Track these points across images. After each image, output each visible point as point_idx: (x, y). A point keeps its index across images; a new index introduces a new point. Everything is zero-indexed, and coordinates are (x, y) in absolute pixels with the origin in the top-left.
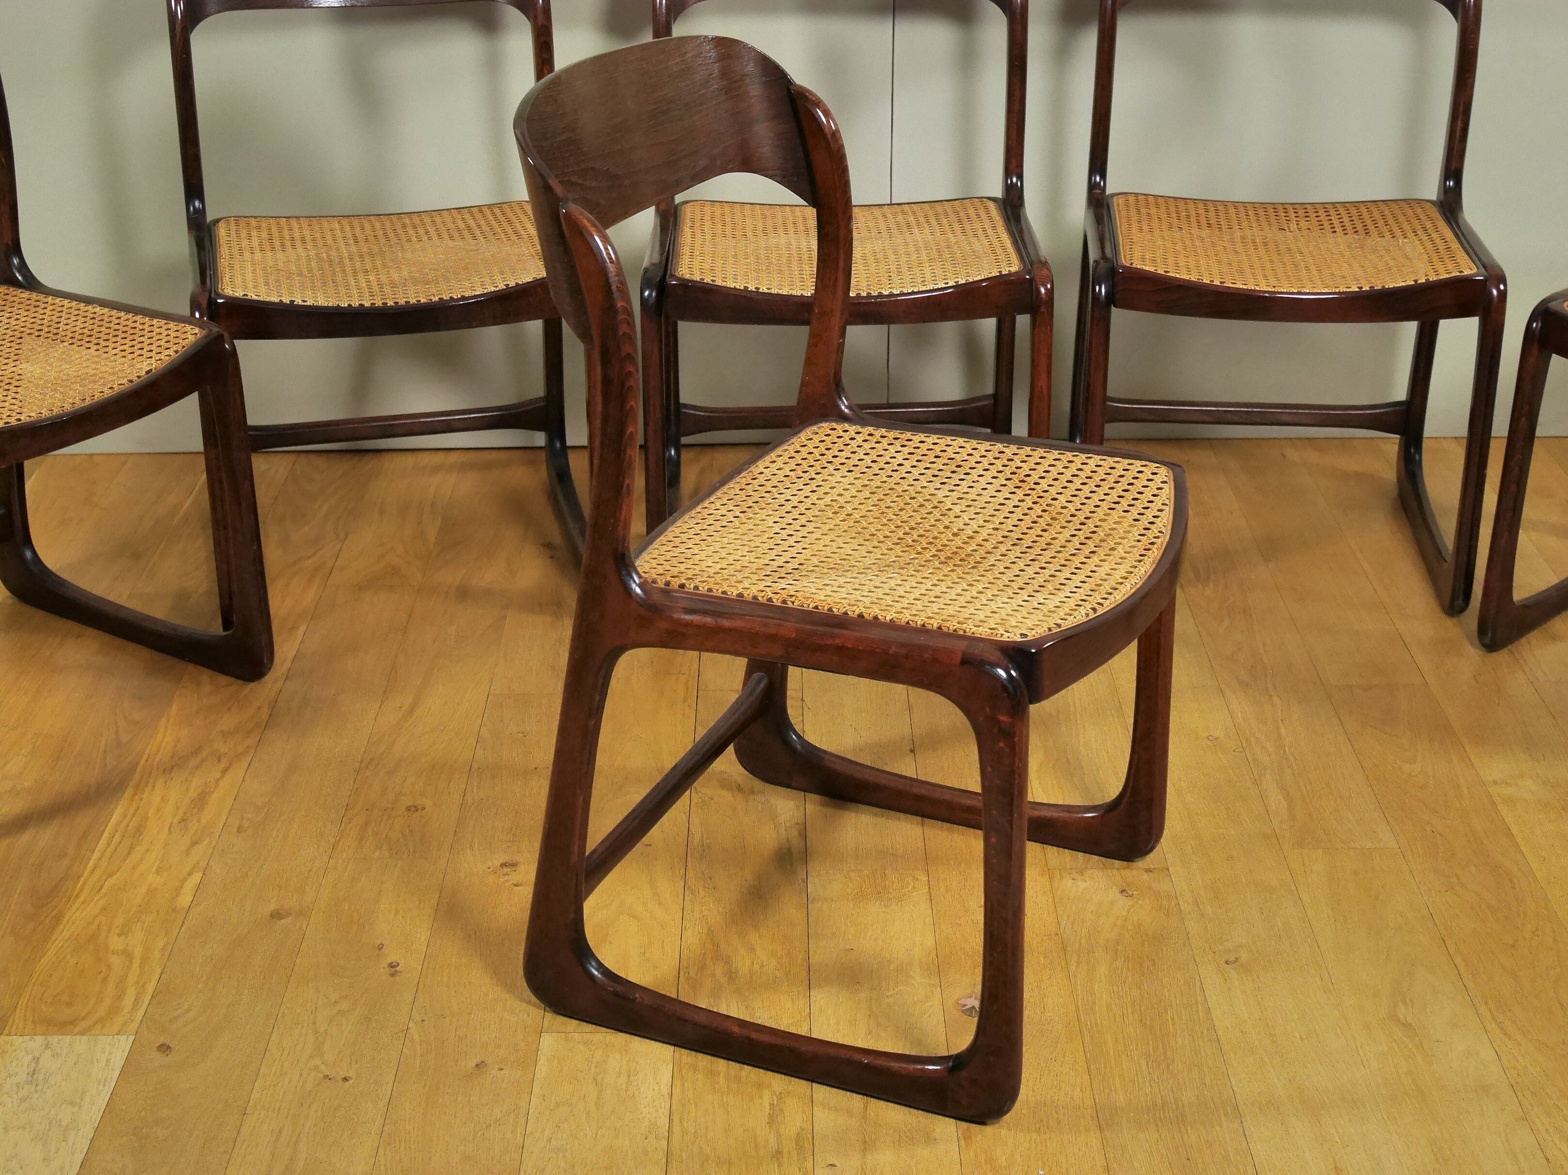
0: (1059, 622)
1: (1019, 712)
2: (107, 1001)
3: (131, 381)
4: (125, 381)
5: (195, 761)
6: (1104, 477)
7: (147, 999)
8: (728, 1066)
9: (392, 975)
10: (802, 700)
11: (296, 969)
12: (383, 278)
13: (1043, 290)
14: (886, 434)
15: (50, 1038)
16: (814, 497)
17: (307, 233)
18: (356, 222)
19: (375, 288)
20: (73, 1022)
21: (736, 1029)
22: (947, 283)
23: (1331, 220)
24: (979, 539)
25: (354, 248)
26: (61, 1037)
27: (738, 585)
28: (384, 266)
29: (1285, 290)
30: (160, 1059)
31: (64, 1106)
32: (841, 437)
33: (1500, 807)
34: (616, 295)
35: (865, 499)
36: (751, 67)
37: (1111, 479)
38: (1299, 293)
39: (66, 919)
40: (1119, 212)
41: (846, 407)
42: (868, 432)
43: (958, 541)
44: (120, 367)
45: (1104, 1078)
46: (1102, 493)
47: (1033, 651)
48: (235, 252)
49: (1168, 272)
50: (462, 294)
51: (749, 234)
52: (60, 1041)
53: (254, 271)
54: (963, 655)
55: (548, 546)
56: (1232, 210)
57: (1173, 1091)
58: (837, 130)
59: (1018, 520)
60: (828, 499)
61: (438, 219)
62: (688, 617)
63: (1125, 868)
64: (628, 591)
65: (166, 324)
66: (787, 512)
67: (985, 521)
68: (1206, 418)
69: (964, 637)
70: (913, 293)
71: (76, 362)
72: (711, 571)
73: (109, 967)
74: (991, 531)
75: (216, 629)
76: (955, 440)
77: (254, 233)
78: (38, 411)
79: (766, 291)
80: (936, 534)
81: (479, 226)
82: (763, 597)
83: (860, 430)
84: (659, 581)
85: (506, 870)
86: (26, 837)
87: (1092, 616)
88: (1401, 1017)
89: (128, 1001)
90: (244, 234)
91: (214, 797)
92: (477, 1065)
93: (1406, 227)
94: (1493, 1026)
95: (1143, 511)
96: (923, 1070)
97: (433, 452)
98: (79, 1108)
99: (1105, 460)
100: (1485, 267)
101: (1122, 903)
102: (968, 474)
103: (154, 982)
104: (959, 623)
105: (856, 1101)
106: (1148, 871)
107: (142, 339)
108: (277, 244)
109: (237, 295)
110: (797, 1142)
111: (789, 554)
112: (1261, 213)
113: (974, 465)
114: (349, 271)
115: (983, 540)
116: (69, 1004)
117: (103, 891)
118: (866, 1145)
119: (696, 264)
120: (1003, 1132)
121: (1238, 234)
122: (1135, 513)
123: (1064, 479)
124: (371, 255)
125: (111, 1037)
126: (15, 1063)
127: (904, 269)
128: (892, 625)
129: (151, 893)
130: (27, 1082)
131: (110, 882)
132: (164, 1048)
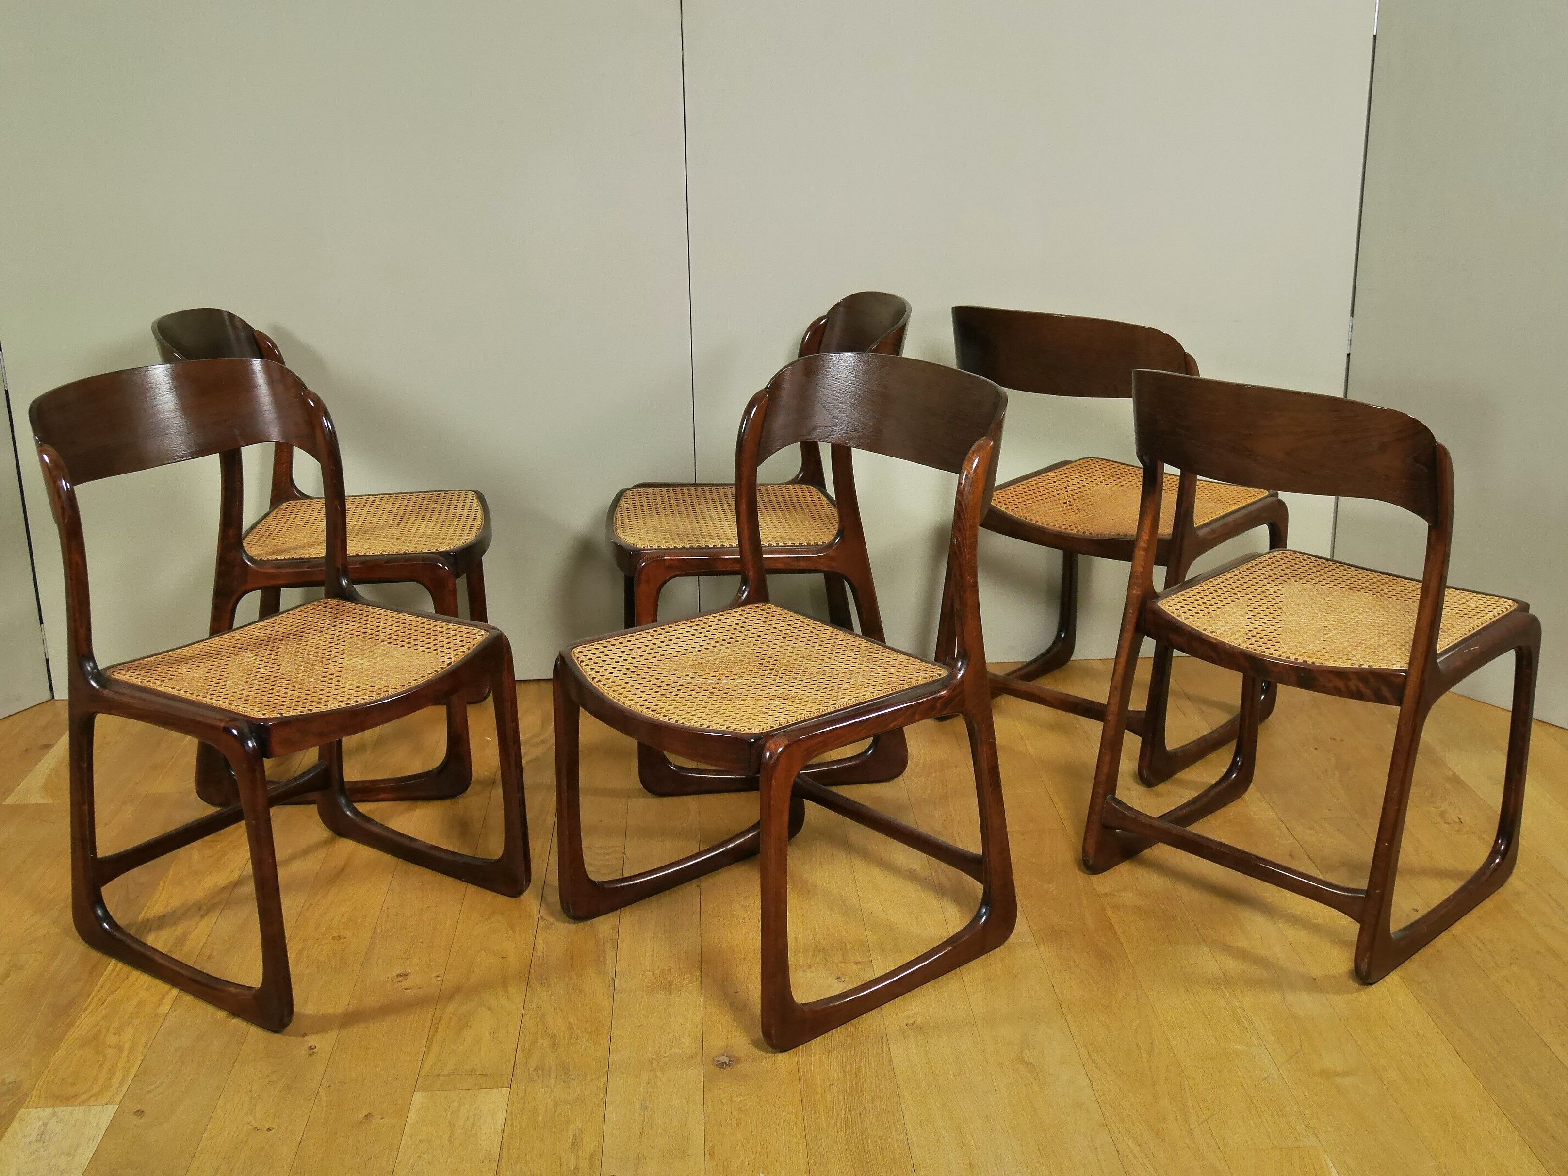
2: (101, 1081)
7: (130, 1079)
9: (311, 1055)
10: (624, 853)
11: (241, 1053)
15: (57, 1109)
20: (75, 1096)
26: (64, 1108)
30: (137, 1121)
31: (62, 1157)
33: (1108, 911)
39: (77, 1024)
45: (812, 1108)
52: (64, 1111)
57: (860, 1115)
71: (394, 657)
73: (105, 1057)
85: (400, 978)
88: (1026, 1058)
89: (115, 1082)
91: (194, 935)
92: (366, 1116)
94: (1089, 1061)
98: (73, 1158)
103: (136, 1067)
107: (442, 639)
110: (590, 1161)
116: (73, 1085)
117: (105, 1004)
125: (101, 1106)
126: (29, 1127)
129: (141, 1004)
130: (37, 1141)
131: (112, 996)
132: (140, 1113)
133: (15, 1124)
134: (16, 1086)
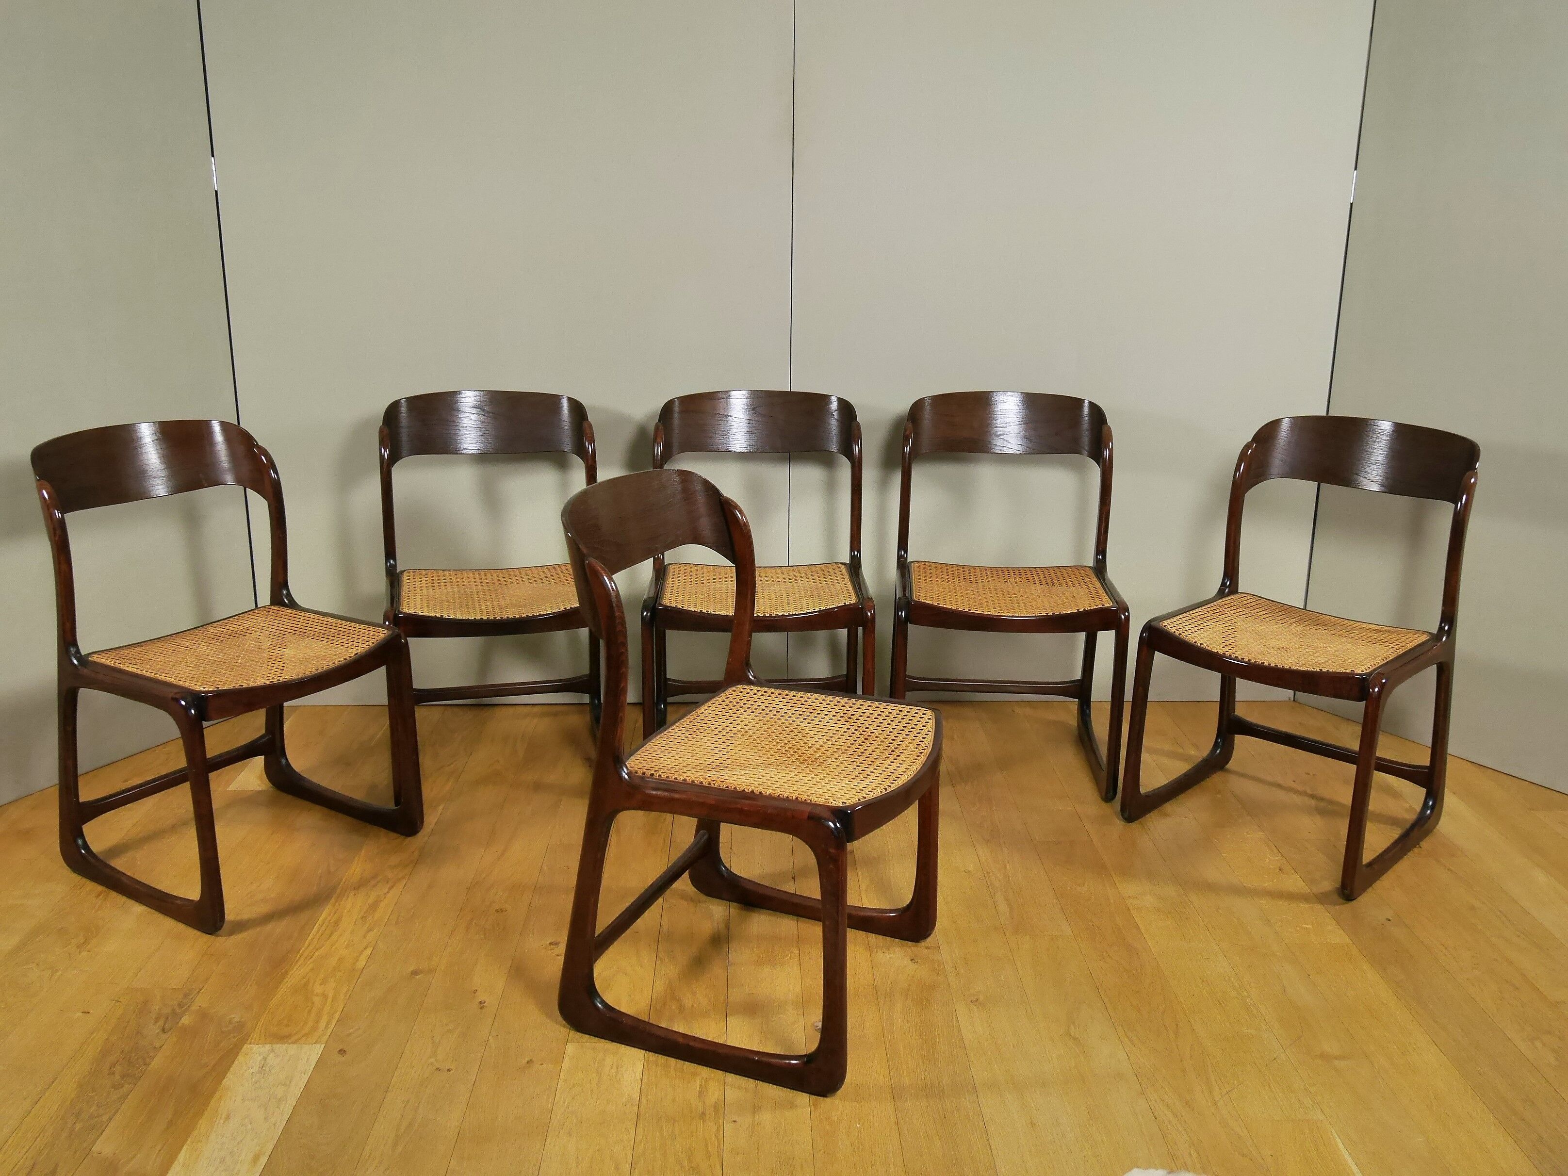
0: (865, 795)
1: (841, 847)
2: (310, 1024)
3: (345, 659)
4: (342, 659)
5: (373, 882)
6: (896, 716)
7: (334, 1022)
8: (676, 1063)
9: (481, 1008)
11: (424, 1005)
12: (495, 604)
13: (869, 614)
14: (774, 692)
15: (274, 1046)
16: (731, 726)
17: (454, 579)
18: (482, 573)
19: (490, 609)
20: (289, 1036)
21: (681, 1040)
22: (815, 609)
23: (1033, 577)
24: (823, 750)
25: (480, 587)
26: (281, 1045)
27: (683, 774)
28: (497, 597)
29: (1005, 615)
30: (339, 1058)
31: (279, 1086)
32: (749, 693)
33: (1132, 911)
34: (616, 609)
35: (760, 727)
36: (699, 487)
37: (900, 717)
38: (1012, 616)
39: (290, 975)
40: (914, 571)
41: (752, 676)
42: (764, 691)
43: (811, 751)
44: (340, 651)
45: (897, 1069)
46: (894, 725)
47: (849, 812)
48: (412, 588)
49: (939, 604)
50: (540, 613)
51: (705, 582)
52: (280, 1048)
53: (421, 599)
54: (809, 813)
55: (588, 759)
56: (978, 572)
57: (937, 1077)
58: (747, 521)
59: (846, 740)
60: (739, 728)
61: (529, 572)
62: (654, 792)
63: (913, 946)
64: (621, 777)
65: (368, 627)
66: (715, 735)
67: (827, 740)
68: (968, 689)
69: (810, 804)
70: (796, 615)
71: (315, 648)
72: (670, 766)
73: (313, 1003)
74: (830, 746)
75: (391, 806)
76: (813, 695)
77: (423, 578)
78: (290, 676)
79: (713, 613)
80: (799, 747)
81: (552, 576)
82: (697, 781)
83: (760, 689)
84: (639, 772)
85: (549, 948)
86: (269, 927)
87: (884, 792)
88: (1072, 1034)
89: (323, 1024)
90: (418, 579)
91: (383, 904)
92: (528, 1062)
93: (1076, 582)
94: (1126, 1039)
95: (917, 735)
96: (790, 1064)
97: (525, 706)
98: (288, 1088)
99: (896, 706)
100: (1117, 602)
101: (912, 967)
102: (819, 714)
103: (339, 1013)
104: (808, 796)
105: (750, 1083)
106: (927, 948)
107: (354, 636)
108: (436, 585)
109: (410, 612)
110: (715, 1108)
111: (714, 758)
112: (995, 573)
113: (823, 709)
114: (476, 600)
115: (825, 751)
116: (287, 1025)
117: (313, 959)
118: (756, 1109)
119: (674, 598)
120: (837, 1102)
121: (980, 584)
122: (912, 736)
123: (873, 717)
124: (489, 591)
125: (311, 1045)
126: (252, 1061)
127: (791, 602)
128: (770, 797)
129: (341, 960)
130: (259, 1072)
131: (317, 953)
132: (342, 1052)
133: (240, 1058)
134: (241, 1025)
